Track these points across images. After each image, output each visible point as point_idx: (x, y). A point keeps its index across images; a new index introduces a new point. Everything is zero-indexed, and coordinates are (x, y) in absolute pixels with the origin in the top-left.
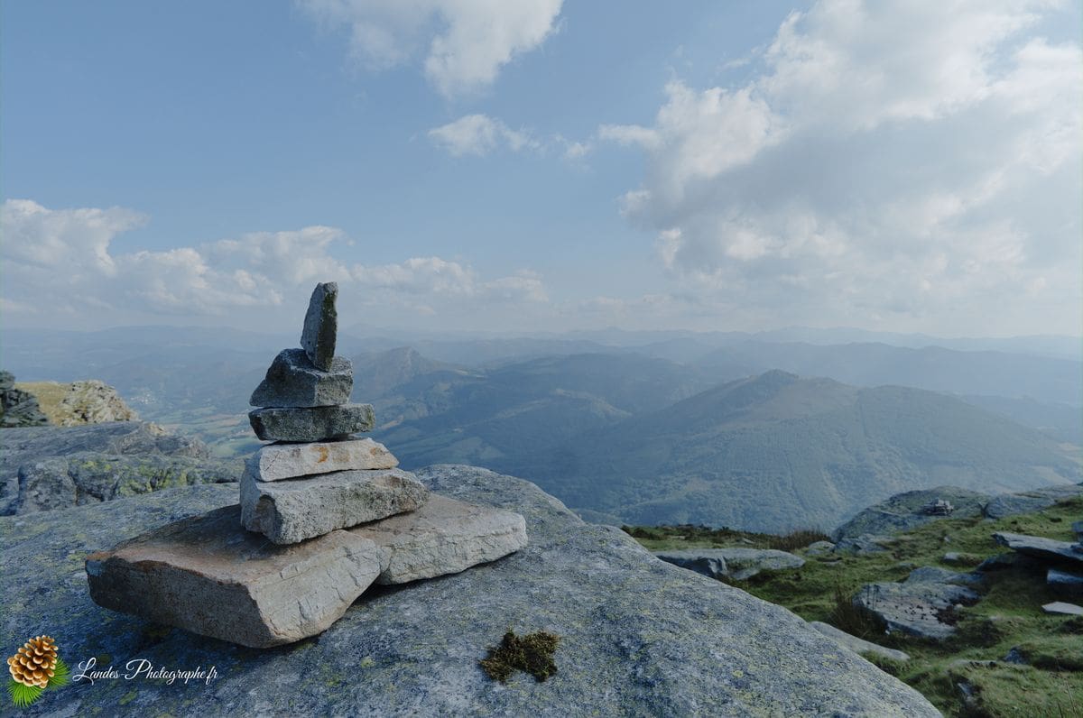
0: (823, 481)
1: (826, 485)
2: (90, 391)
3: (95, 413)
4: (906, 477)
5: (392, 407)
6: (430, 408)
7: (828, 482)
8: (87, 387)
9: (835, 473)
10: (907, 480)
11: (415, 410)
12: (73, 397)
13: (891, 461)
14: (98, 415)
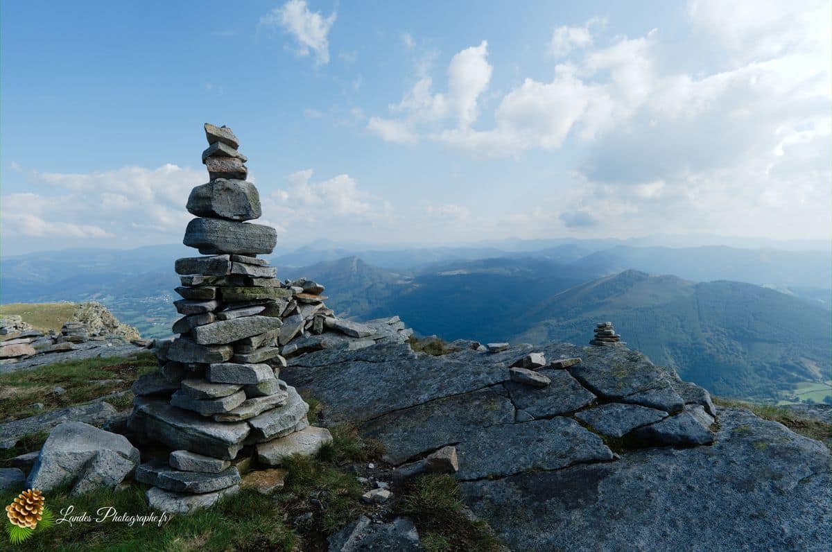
0: (664, 355)
1: (666, 358)
2: (90, 308)
3: (91, 322)
4: (730, 352)
5: (343, 302)
6: (370, 302)
7: (668, 356)
8: (89, 305)
9: (674, 349)
10: (730, 355)
11: (359, 303)
12: (80, 312)
13: (719, 340)
14: (93, 323)
